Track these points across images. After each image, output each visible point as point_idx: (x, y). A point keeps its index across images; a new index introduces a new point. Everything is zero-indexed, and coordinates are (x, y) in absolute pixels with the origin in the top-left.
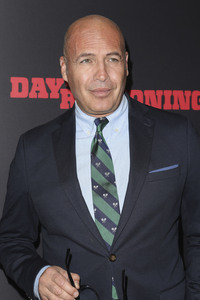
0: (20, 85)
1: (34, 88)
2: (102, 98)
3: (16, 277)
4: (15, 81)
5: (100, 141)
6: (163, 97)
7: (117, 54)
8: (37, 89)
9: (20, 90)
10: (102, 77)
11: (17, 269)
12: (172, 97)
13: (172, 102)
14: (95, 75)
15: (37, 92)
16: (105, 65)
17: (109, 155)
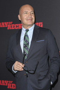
5: (26, 34)
10: (30, 16)
17: (28, 38)
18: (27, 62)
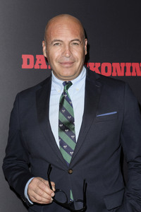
0: (28, 60)
1: (38, 62)
2: (67, 67)
3: (14, 186)
4: (25, 57)
5: (66, 96)
6: (125, 68)
7: (78, 40)
8: (40, 62)
9: (28, 63)
10: (67, 55)
11: (15, 180)
12: (131, 68)
13: (131, 71)
14: (63, 53)
15: (40, 64)
16: (69, 47)
17: (71, 105)
18: (71, 172)
